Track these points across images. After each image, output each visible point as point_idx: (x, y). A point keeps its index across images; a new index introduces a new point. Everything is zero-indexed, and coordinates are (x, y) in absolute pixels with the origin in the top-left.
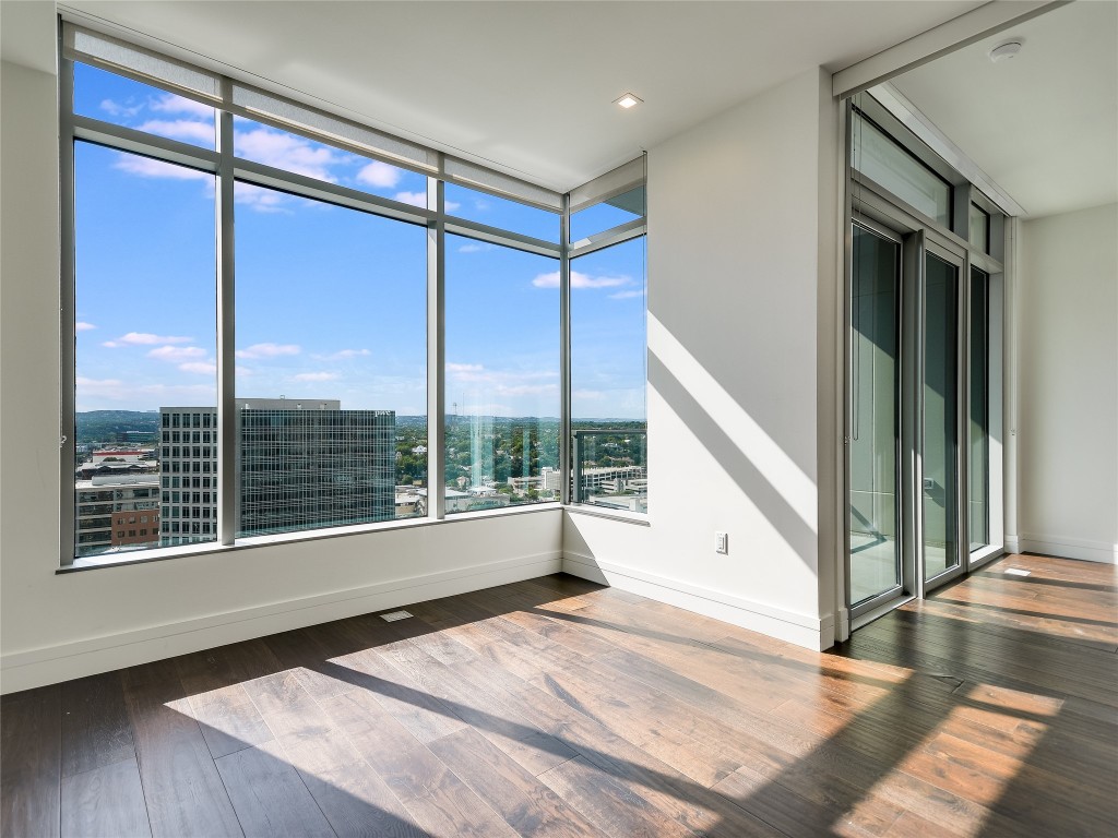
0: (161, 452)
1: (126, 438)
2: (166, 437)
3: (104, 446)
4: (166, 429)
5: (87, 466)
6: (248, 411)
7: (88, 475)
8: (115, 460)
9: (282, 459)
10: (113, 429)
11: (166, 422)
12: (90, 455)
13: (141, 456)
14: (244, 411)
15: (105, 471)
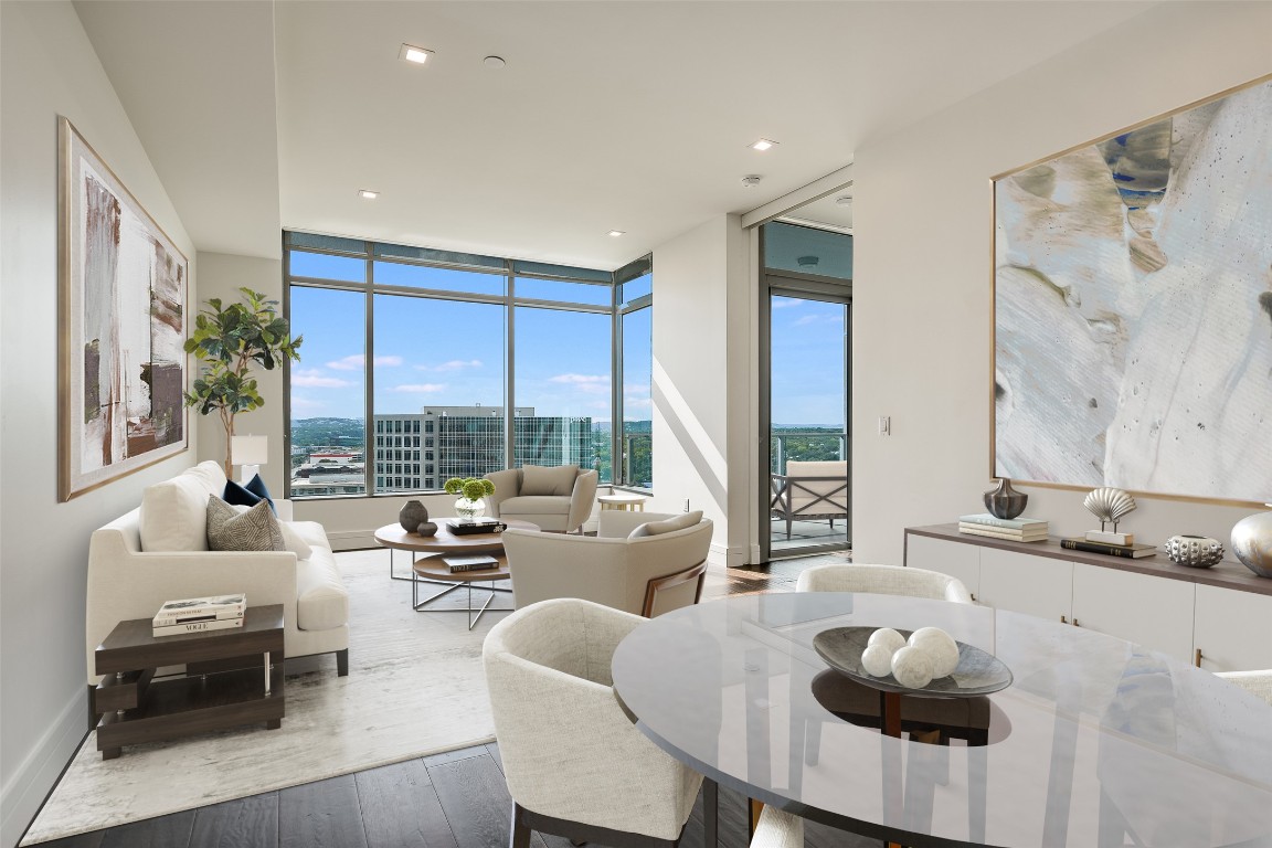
1: (339, 442)
3: (320, 449)
5: (305, 466)
6: (446, 418)
7: (305, 474)
8: (328, 461)
9: (474, 463)
10: (327, 435)
12: (308, 455)
14: (441, 418)
15: (321, 471)
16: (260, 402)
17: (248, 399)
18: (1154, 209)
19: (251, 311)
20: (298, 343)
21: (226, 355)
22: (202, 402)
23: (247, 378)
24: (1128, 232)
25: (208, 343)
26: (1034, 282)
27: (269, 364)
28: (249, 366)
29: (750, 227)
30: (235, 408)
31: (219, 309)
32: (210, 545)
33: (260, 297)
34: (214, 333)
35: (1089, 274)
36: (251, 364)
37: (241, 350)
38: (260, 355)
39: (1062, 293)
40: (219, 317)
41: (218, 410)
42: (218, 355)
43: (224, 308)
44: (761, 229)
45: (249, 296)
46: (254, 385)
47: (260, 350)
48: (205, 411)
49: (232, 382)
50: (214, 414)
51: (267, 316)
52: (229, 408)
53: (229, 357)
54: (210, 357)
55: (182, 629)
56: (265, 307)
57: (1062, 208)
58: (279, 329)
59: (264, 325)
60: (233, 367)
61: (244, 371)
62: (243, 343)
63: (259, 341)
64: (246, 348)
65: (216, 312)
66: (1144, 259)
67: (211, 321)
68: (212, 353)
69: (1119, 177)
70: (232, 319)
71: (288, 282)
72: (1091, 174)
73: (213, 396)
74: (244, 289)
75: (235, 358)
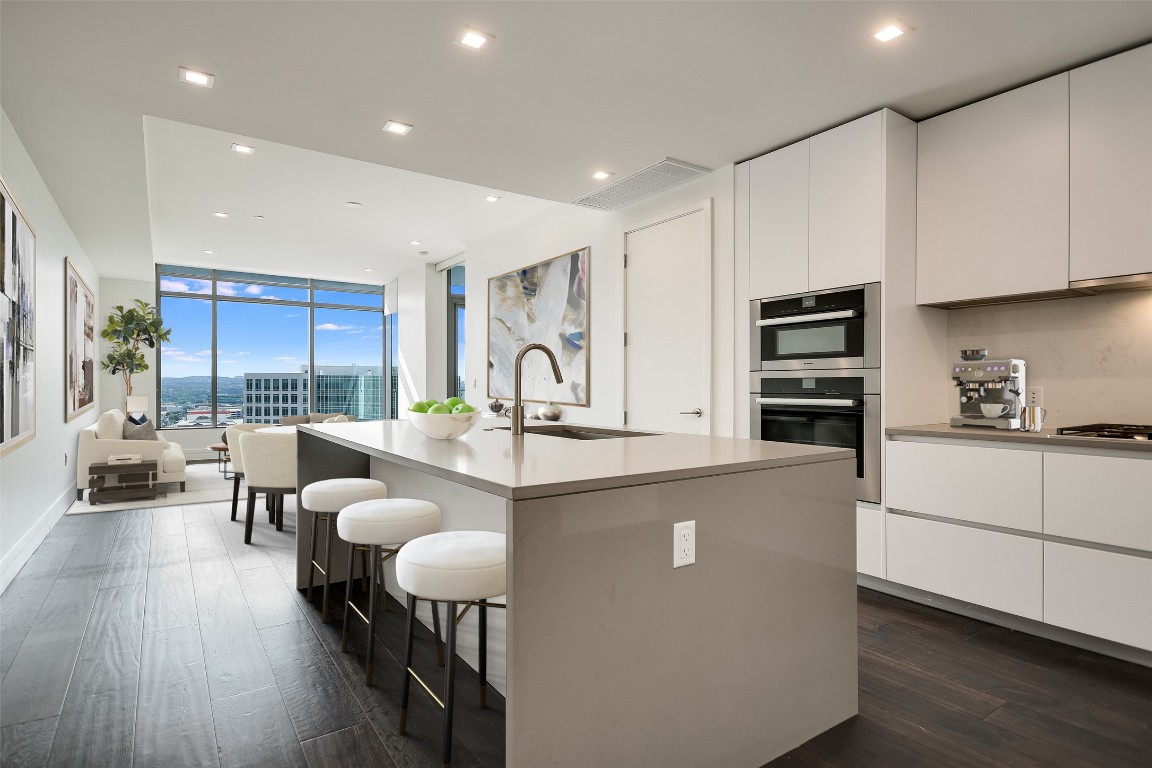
0: (245, 411)
2: (249, 399)
3: (197, 407)
4: (249, 392)
5: (182, 423)
6: (322, 377)
8: (206, 418)
10: (205, 393)
11: (249, 387)
12: (185, 413)
13: (229, 416)
14: (319, 376)
16: (146, 367)
17: (139, 365)
18: (533, 300)
19: (141, 313)
20: (168, 332)
21: (126, 340)
22: (111, 367)
23: (139, 353)
24: (527, 309)
25: (115, 332)
26: (502, 325)
27: (152, 345)
28: (140, 345)
29: (441, 271)
30: (131, 371)
31: (122, 312)
32: (124, 438)
33: (147, 305)
34: (119, 326)
35: (516, 323)
36: (141, 345)
37: (135, 336)
38: (146, 339)
39: (509, 329)
40: (122, 316)
41: (121, 372)
42: (121, 340)
43: (125, 312)
44: (449, 272)
45: (139, 304)
46: (143, 356)
47: (146, 336)
48: (114, 373)
49: (130, 355)
50: (119, 374)
51: (150, 316)
52: (128, 371)
53: (128, 340)
54: (116, 340)
55: (119, 463)
56: (149, 311)
57: (509, 298)
58: (157, 324)
59: (148, 322)
60: (130, 346)
61: (137, 349)
62: (136, 332)
63: (146, 331)
64: (138, 335)
65: (120, 314)
66: (531, 318)
67: (117, 319)
68: (118, 338)
69: (525, 288)
70: (130, 317)
71: (159, 294)
72: (517, 286)
73: (118, 363)
74: (137, 300)
75: (132, 341)
